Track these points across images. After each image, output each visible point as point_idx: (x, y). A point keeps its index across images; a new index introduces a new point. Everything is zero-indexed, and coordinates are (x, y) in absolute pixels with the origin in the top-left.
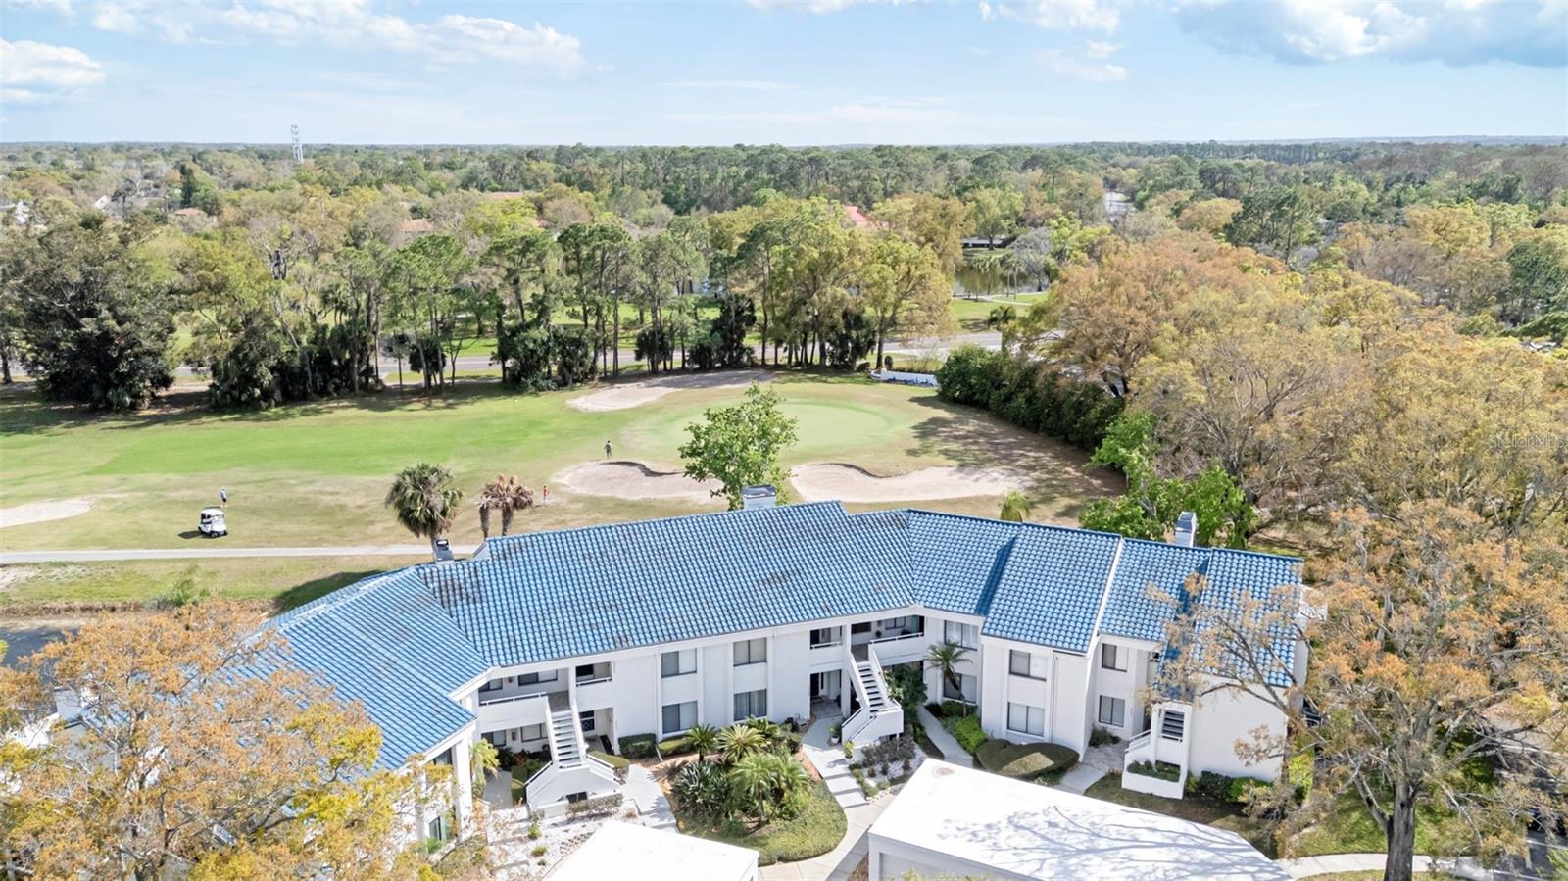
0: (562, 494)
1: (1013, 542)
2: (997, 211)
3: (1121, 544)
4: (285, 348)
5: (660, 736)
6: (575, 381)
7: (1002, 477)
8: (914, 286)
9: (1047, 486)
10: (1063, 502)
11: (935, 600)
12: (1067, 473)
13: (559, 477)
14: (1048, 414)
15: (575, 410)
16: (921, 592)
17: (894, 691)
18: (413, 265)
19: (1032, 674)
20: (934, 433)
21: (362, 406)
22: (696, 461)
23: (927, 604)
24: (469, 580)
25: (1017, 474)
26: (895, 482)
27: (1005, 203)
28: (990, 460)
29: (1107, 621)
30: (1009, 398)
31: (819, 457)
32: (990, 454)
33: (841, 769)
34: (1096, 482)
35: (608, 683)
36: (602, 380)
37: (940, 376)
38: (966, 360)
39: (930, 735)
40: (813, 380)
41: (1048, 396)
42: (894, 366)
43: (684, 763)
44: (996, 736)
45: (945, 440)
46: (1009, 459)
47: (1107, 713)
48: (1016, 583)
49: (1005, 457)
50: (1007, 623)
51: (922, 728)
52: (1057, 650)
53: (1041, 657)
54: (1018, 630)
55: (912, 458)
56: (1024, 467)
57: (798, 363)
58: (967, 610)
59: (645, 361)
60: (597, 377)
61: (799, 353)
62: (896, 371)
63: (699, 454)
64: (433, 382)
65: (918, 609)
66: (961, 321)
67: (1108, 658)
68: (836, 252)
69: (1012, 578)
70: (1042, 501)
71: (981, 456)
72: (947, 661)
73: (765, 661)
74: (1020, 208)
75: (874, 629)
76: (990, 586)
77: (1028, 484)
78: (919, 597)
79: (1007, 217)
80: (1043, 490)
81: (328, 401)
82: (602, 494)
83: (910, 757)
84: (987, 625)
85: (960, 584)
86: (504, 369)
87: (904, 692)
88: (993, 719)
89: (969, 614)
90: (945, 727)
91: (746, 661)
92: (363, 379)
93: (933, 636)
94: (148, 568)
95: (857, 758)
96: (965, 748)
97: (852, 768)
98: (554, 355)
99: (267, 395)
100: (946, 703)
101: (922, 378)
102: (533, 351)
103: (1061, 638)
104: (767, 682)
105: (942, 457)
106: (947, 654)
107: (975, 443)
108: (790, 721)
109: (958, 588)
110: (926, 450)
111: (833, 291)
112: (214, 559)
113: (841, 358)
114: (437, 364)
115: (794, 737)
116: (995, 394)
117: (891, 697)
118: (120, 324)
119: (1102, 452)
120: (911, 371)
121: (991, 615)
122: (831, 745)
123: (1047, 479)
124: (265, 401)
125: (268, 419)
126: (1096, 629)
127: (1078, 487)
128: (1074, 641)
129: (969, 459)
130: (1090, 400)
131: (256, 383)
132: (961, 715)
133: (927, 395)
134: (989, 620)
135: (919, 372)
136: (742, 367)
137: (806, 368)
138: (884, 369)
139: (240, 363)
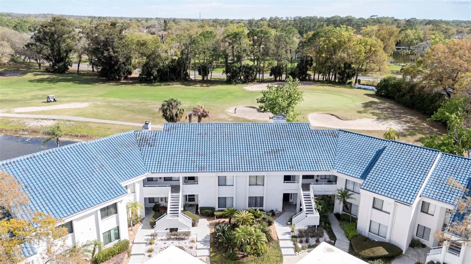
0: (227, 115)
1: (384, 148)
2: (413, 37)
3: (439, 155)
4: (161, 64)
5: (217, 209)
6: (249, 82)
7: (394, 124)
8: (372, 54)
9: (413, 129)
10: (419, 136)
11: (343, 169)
12: (424, 125)
13: (229, 110)
14: (419, 103)
15: (245, 90)
16: (337, 165)
17: (317, 206)
18: (199, 39)
19: (384, 209)
20: (370, 106)
21: (182, 84)
22: (263, 105)
23: (339, 171)
24: (152, 138)
25: (401, 124)
26: (349, 122)
27: (416, 35)
28: (391, 117)
29: (426, 190)
30: (403, 96)
31: (322, 111)
32: (391, 115)
33: (288, 237)
34: (435, 130)
35: (196, 185)
36: (257, 82)
37: (377, 87)
38: (388, 81)
39: (333, 228)
40: (330, 86)
41: (420, 95)
42: (361, 83)
43: (224, 222)
44: (363, 234)
45: (374, 109)
46: (399, 118)
47: (420, 232)
48: (382, 167)
49: (397, 117)
50: (374, 185)
51: (329, 224)
52: (397, 201)
53: (388, 203)
54: (378, 189)
55: (359, 114)
56: (404, 121)
57: (326, 80)
58: (356, 176)
59: (273, 77)
60: (256, 81)
61: (327, 77)
62: (362, 85)
63: (264, 102)
64: (205, 79)
65: (334, 172)
66: (392, 71)
67: (424, 208)
68: (343, 40)
69: (380, 164)
70: (409, 135)
71: (387, 116)
72: (344, 197)
73: (263, 185)
74: (422, 37)
75: (315, 178)
76: (370, 167)
77: (404, 128)
78: (336, 167)
79: (416, 39)
80: (411, 131)
81: (174, 82)
82: (240, 116)
83: (320, 237)
84: (364, 184)
85: (356, 164)
86: (227, 76)
87: (322, 208)
88: (363, 225)
89: (357, 178)
90: (340, 225)
91: (255, 184)
92: (184, 76)
93: (340, 185)
94: (92, 125)
95: (296, 233)
96: (347, 237)
97: (293, 237)
98: (242, 72)
99: (155, 79)
100: (343, 215)
101: (371, 88)
102: (235, 71)
103: (400, 196)
104: (263, 194)
105: (371, 115)
106: (345, 194)
107: (386, 111)
108: (272, 211)
109: (354, 166)
110: (365, 112)
111: (341, 54)
112: (112, 124)
113: (342, 79)
114: (206, 73)
115: (271, 219)
116: (397, 94)
117: (315, 209)
118: (114, 53)
119: (437, 115)
120: (367, 85)
121: (367, 180)
122: (287, 224)
123: (413, 127)
124: (154, 80)
125: (154, 86)
126: (420, 194)
127: (427, 131)
128: (407, 198)
129: (382, 116)
130: (437, 98)
131: (152, 75)
132: (349, 221)
133: (371, 93)
134: (365, 182)
135: (370, 86)
136: (306, 80)
137: (329, 82)
138: (357, 84)
139: (147, 68)
